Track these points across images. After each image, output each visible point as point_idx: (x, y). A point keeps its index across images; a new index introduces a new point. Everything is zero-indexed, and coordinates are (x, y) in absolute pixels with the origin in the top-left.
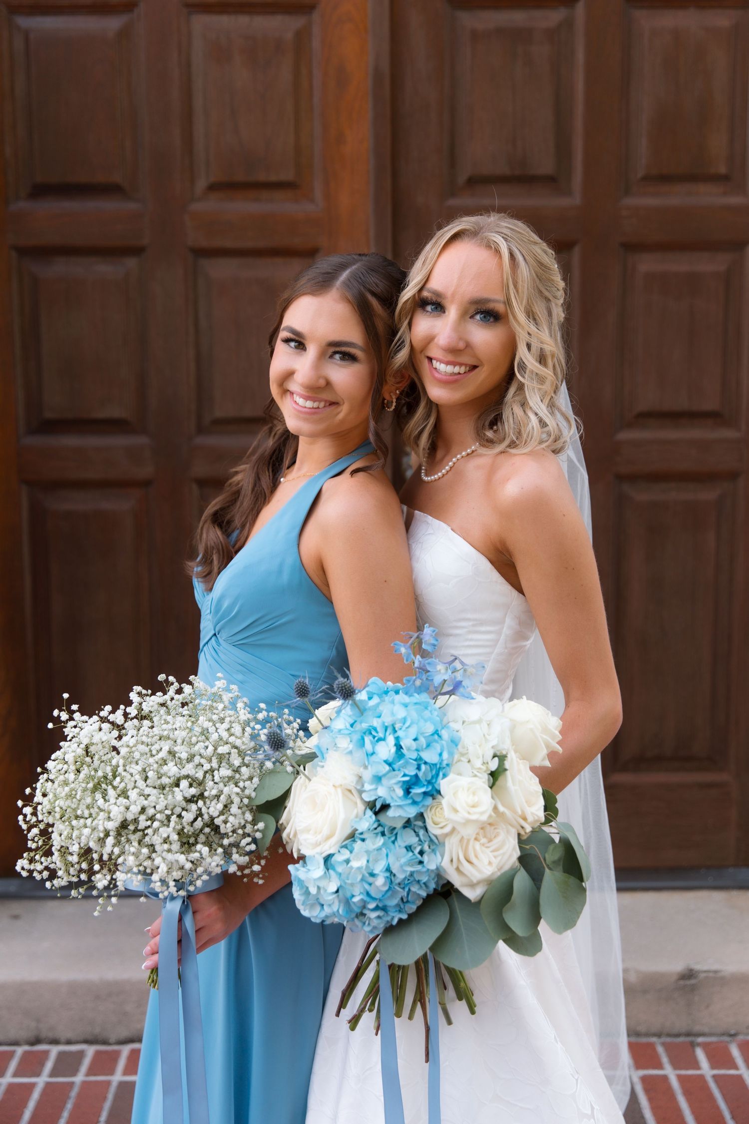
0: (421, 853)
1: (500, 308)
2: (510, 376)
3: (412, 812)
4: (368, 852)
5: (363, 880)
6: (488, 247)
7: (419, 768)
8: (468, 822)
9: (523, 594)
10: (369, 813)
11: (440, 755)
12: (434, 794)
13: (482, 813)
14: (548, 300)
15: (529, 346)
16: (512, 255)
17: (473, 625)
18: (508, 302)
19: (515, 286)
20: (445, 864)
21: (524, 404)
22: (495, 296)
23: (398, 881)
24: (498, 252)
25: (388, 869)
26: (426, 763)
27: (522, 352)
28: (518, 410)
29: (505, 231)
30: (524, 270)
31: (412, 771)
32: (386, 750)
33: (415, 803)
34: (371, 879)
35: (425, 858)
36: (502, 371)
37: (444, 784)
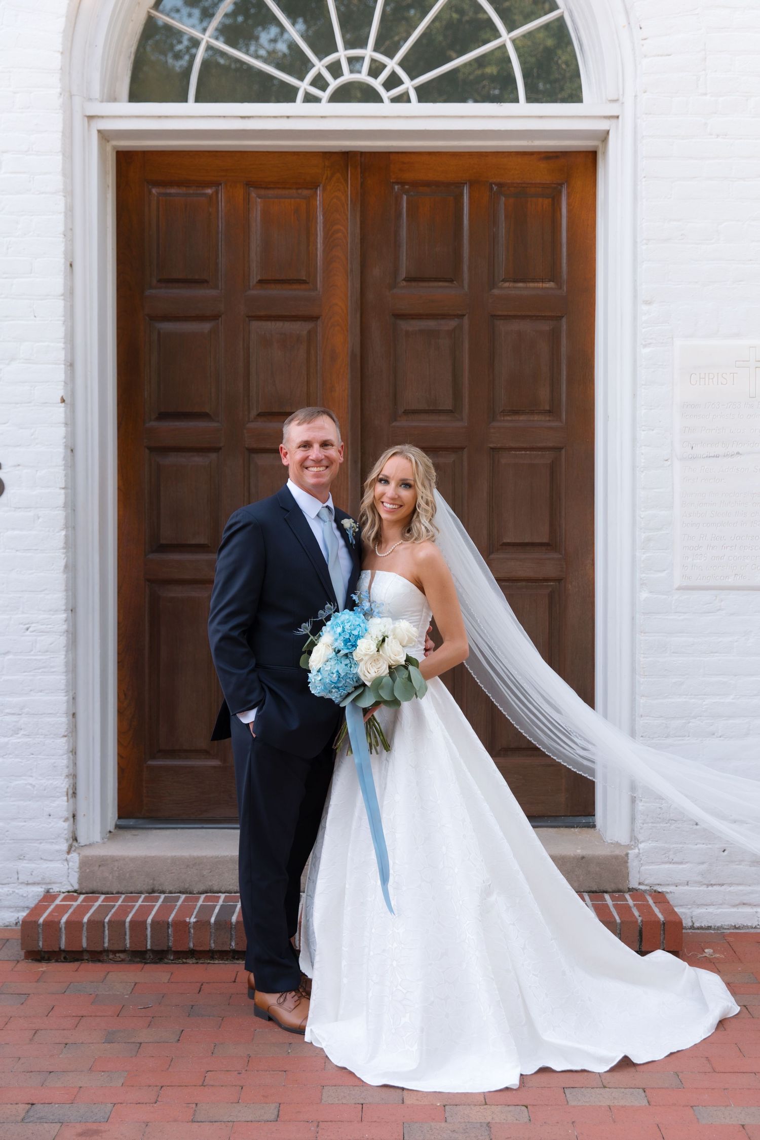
0: (351, 667)
1: (412, 483)
2: (415, 510)
3: (347, 651)
4: (331, 666)
5: (329, 675)
6: (407, 458)
7: (350, 636)
8: (366, 655)
9: (425, 595)
10: (334, 653)
11: (359, 632)
12: (355, 646)
13: (371, 652)
14: (429, 480)
15: (422, 497)
16: (416, 462)
17: (412, 613)
18: (415, 481)
19: (418, 474)
20: (359, 671)
21: (420, 522)
22: (410, 478)
23: (341, 676)
24: (411, 460)
25: (337, 672)
26: (353, 635)
27: (420, 500)
28: (418, 525)
29: (414, 453)
30: (421, 468)
31: (347, 637)
32: (339, 630)
33: (348, 649)
34: (331, 675)
35: (352, 669)
36: (411, 508)
37: (359, 642)
